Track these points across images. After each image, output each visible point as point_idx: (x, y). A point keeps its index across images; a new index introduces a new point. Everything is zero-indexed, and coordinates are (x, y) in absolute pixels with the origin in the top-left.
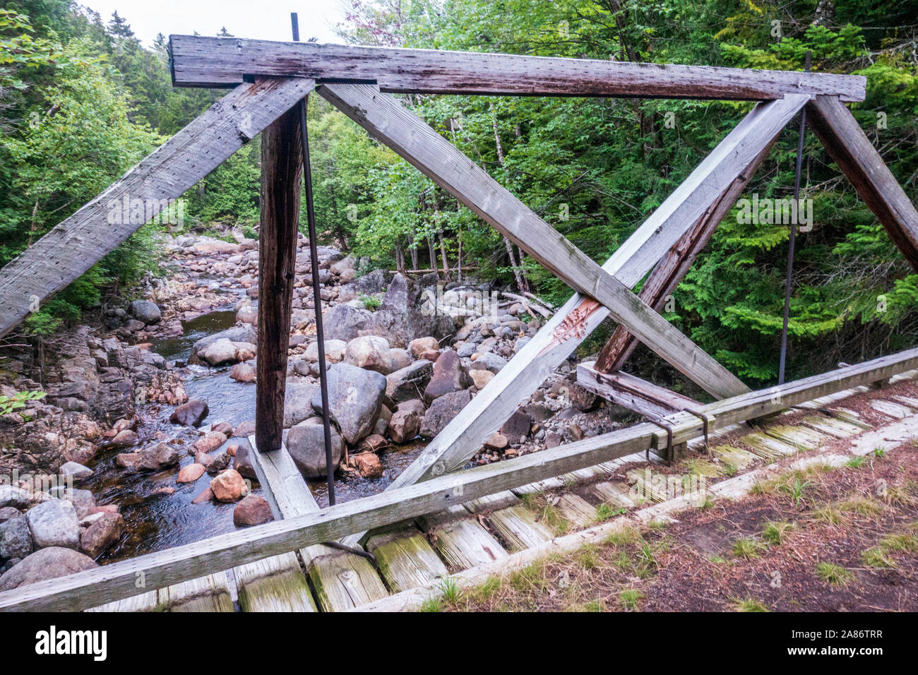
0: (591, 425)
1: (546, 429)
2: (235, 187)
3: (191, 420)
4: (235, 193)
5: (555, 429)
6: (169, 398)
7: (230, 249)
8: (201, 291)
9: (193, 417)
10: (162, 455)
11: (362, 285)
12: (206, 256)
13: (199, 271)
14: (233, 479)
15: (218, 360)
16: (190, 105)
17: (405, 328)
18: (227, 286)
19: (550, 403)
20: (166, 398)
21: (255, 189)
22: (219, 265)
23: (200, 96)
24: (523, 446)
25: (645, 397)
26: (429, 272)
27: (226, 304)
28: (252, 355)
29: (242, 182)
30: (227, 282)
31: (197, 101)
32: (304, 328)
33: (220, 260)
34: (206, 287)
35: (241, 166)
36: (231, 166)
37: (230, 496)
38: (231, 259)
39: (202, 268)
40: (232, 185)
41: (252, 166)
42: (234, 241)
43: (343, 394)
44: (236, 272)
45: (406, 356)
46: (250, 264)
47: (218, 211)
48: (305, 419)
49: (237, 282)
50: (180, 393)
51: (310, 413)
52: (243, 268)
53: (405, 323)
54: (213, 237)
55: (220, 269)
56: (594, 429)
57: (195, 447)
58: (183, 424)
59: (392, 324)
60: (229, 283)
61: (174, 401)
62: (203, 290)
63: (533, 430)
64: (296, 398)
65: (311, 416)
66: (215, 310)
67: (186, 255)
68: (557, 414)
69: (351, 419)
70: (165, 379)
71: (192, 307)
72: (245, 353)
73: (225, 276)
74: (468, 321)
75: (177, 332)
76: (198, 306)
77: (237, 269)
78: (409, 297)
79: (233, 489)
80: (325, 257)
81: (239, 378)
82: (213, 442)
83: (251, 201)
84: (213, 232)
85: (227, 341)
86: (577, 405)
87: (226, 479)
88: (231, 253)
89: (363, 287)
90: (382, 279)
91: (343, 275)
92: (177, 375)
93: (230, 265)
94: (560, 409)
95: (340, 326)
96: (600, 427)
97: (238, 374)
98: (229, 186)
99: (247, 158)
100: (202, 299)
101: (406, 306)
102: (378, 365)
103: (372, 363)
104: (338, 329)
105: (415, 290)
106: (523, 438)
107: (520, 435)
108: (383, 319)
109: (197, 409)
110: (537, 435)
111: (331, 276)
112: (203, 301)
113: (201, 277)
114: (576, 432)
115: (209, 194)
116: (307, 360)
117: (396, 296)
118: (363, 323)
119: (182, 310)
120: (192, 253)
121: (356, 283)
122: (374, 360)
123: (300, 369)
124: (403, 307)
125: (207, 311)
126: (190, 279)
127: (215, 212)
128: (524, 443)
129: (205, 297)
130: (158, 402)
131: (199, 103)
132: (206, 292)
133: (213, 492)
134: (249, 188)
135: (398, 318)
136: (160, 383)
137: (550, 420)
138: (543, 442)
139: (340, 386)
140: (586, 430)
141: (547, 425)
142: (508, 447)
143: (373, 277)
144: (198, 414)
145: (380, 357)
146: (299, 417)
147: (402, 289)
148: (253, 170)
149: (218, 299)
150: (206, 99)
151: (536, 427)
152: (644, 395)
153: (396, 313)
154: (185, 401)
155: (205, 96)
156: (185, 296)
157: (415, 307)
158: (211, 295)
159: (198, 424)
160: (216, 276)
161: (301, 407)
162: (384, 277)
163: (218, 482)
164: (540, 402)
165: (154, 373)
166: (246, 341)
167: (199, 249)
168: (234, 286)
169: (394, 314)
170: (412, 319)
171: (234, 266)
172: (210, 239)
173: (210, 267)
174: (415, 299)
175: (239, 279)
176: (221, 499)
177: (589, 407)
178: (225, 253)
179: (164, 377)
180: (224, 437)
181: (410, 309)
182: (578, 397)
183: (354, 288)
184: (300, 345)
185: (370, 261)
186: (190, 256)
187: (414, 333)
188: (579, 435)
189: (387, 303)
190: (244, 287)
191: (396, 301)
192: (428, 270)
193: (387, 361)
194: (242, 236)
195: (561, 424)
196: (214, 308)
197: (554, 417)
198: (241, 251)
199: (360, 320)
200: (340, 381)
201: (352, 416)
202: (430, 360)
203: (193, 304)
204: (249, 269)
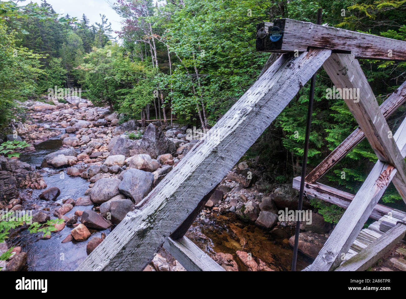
0: (250, 194)
1: (229, 197)
2: (54, 78)
3: (51, 197)
4: (54, 81)
5: (234, 197)
6: (36, 186)
7: (52, 108)
8: (41, 129)
9: (52, 196)
10: (41, 218)
11: (125, 127)
12: (40, 111)
13: (37, 119)
14: (83, 229)
15: (59, 165)
16: (30, 37)
17: (155, 149)
18: (55, 127)
19: (229, 184)
20: (35, 186)
21: (63, 79)
22: (47, 116)
23: (35, 32)
24: (220, 206)
25: (337, 196)
26: (156, 121)
27: (55, 136)
28: (76, 162)
29: (57, 76)
30: (54, 125)
31: (34, 35)
32: (99, 148)
33: (48, 113)
34: (43, 127)
35: (56, 68)
36: (51, 68)
37: (82, 238)
38: (54, 113)
39: (38, 117)
40: (52, 77)
41: (62, 68)
42: (53, 104)
43: (135, 183)
44: (57, 120)
45: (158, 163)
46: (64, 116)
47: (45, 89)
48: (115, 196)
49: (59, 125)
50: (42, 183)
51: (117, 193)
52: (61, 117)
53: (154, 147)
54: (42, 102)
55: (49, 118)
56: (251, 196)
57: (58, 212)
58: (47, 200)
59: (148, 147)
60: (55, 125)
61: (40, 187)
62: (42, 129)
63: (224, 197)
64: (109, 186)
65: (117, 195)
66: (50, 139)
67: (29, 110)
68: (233, 189)
69: (140, 196)
70: (33, 176)
71: (38, 137)
72: (72, 161)
73: (52, 122)
74: (181, 145)
75: (32, 151)
76: (41, 137)
77: (58, 118)
78: (156, 134)
79: (83, 234)
80: (101, 112)
81: (72, 174)
82: (66, 209)
83: (61, 85)
84: (42, 99)
85: (63, 156)
86: (241, 185)
87: (79, 229)
88: (52, 110)
89: (125, 128)
90: (134, 124)
91: (112, 121)
92: (39, 174)
93: (53, 116)
94: (234, 187)
95: (120, 148)
96: (254, 195)
97: (71, 173)
98: (50, 77)
99: (59, 64)
100: (43, 133)
101: (155, 139)
102: (147, 168)
103: (145, 167)
104: (119, 149)
105: (158, 131)
106: (220, 202)
107: (218, 200)
108: (143, 145)
109: (54, 192)
110: (226, 200)
111: (107, 122)
112: (43, 135)
113: (39, 122)
114: (244, 198)
115: (40, 81)
116: (107, 165)
117: (150, 134)
118: (132, 146)
119: (33, 139)
120: (32, 110)
121: (122, 126)
122: (145, 166)
123: (103, 170)
124: (153, 139)
125: (46, 139)
126: (33, 123)
127: (43, 90)
128: (220, 204)
129: (45, 132)
130: (30, 188)
131: (35, 36)
132: (43, 130)
133: (73, 237)
134: (61, 79)
135: (151, 144)
136: (30, 178)
137: (230, 192)
138: (229, 203)
139: (132, 180)
140: (248, 197)
141: (229, 195)
142: (214, 206)
143: (130, 123)
144: (55, 194)
145: (148, 164)
146: (111, 195)
147: (152, 130)
148: (62, 70)
149: (51, 133)
150: (38, 34)
151: (225, 196)
152: (337, 195)
153: (150, 142)
154: (45, 187)
155: (38, 33)
156: (33, 132)
157: (159, 139)
158: (48, 131)
159: (55, 200)
160: (47, 121)
161: (112, 190)
162: (135, 123)
163: (75, 231)
164: (224, 184)
165: (27, 173)
166: (71, 155)
167: (36, 108)
168: (57, 127)
169: (149, 143)
170: (158, 145)
171: (56, 117)
172: (41, 103)
173: (43, 117)
174: (158, 135)
175: (59, 123)
176: (78, 240)
177: (247, 186)
178: (49, 110)
179: (32, 175)
180: (72, 206)
181: (156, 140)
182: (242, 181)
183: (121, 128)
184: (99, 156)
185: (125, 115)
186: (31, 111)
187: (158, 151)
188: (245, 199)
189: (145, 137)
190: (63, 127)
191: (150, 136)
192: (155, 120)
193: (151, 166)
194: (57, 101)
195: (236, 194)
196: (49, 138)
197: (232, 191)
198: (57, 109)
199: (130, 145)
200: (133, 177)
201: (140, 194)
202: (170, 165)
203: (38, 136)
204: (64, 118)
